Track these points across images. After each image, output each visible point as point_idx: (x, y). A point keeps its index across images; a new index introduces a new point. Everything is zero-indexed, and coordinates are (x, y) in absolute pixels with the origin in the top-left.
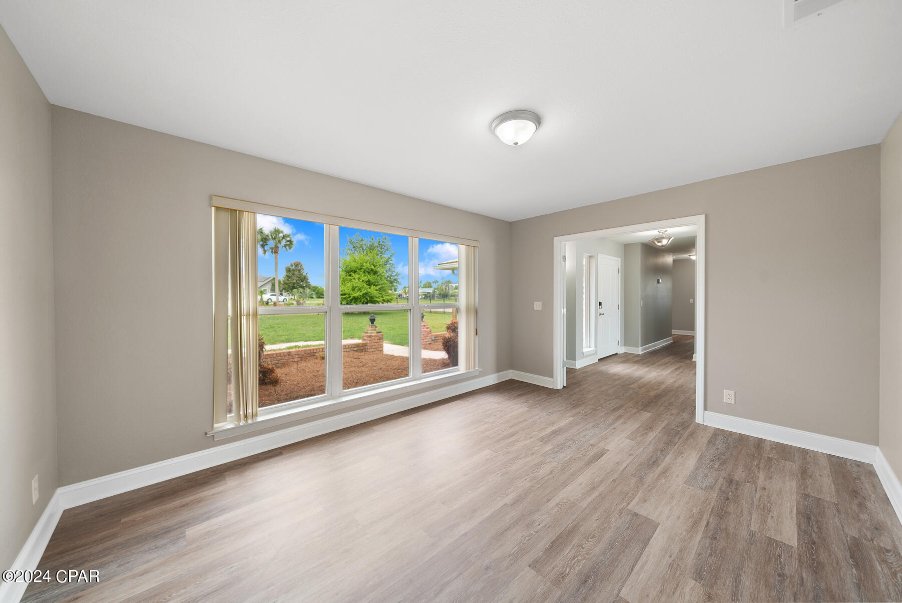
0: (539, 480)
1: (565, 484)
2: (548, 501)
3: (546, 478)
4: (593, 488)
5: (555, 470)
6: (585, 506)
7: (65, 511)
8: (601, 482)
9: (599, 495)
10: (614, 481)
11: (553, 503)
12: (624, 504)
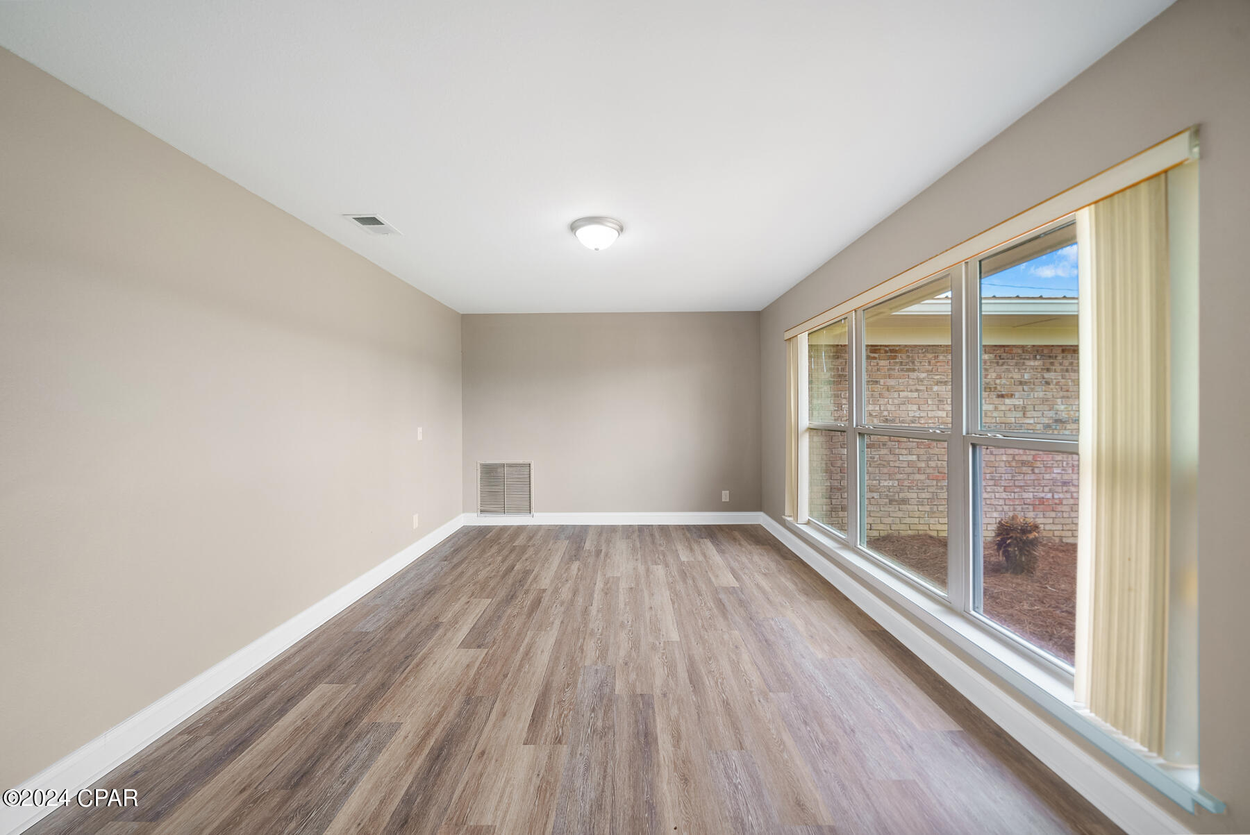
0: (586, 635)
1: (559, 643)
2: (562, 622)
3: (581, 640)
4: (527, 653)
5: (580, 654)
6: (529, 633)
7: (760, 525)
8: (521, 666)
9: (518, 649)
10: (505, 676)
11: (557, 622)
12: (491, 652)
